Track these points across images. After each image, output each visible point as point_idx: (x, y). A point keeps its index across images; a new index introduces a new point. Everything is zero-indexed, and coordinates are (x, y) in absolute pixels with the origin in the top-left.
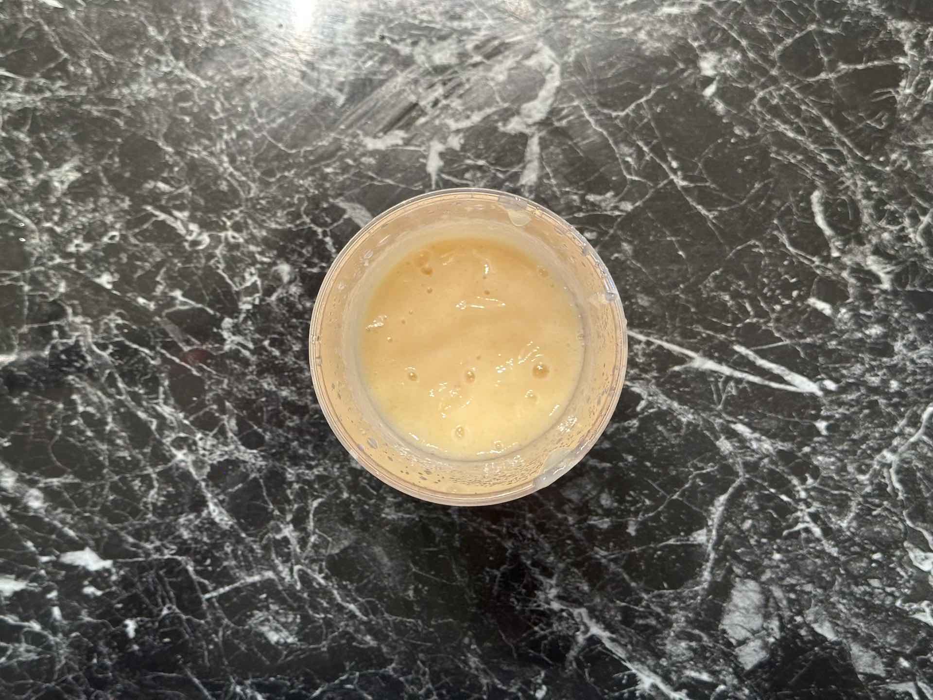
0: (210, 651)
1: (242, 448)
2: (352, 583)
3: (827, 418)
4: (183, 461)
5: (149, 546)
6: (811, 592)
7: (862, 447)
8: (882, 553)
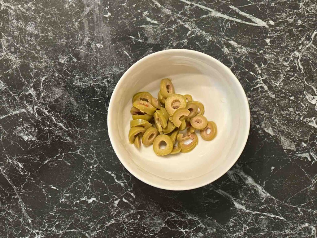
1: (10, 54)
2: (60, 114)
3: (270, 38)
6: (263, 115)
7: (286, 50)
8: (294, 97)
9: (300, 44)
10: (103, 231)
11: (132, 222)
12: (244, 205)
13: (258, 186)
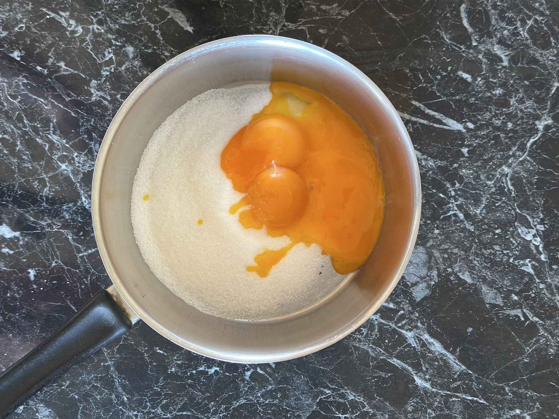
0: (82, 289)
3: (468, 146)
4: (66, 170)
5: (43, 223)
6: (457, 254)
7: (490, 164)
8: (501, 229)
9: (510, 156)
10: (228, 414)
11: (269, 402)
12: (429, 381)
13: (449, 355)
